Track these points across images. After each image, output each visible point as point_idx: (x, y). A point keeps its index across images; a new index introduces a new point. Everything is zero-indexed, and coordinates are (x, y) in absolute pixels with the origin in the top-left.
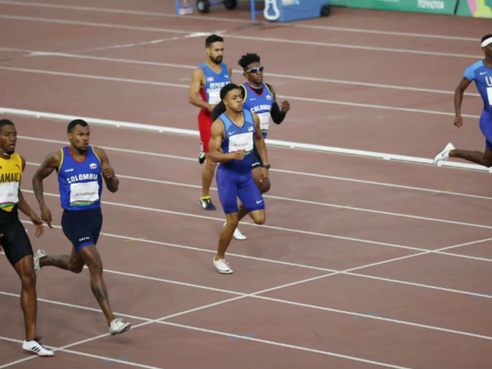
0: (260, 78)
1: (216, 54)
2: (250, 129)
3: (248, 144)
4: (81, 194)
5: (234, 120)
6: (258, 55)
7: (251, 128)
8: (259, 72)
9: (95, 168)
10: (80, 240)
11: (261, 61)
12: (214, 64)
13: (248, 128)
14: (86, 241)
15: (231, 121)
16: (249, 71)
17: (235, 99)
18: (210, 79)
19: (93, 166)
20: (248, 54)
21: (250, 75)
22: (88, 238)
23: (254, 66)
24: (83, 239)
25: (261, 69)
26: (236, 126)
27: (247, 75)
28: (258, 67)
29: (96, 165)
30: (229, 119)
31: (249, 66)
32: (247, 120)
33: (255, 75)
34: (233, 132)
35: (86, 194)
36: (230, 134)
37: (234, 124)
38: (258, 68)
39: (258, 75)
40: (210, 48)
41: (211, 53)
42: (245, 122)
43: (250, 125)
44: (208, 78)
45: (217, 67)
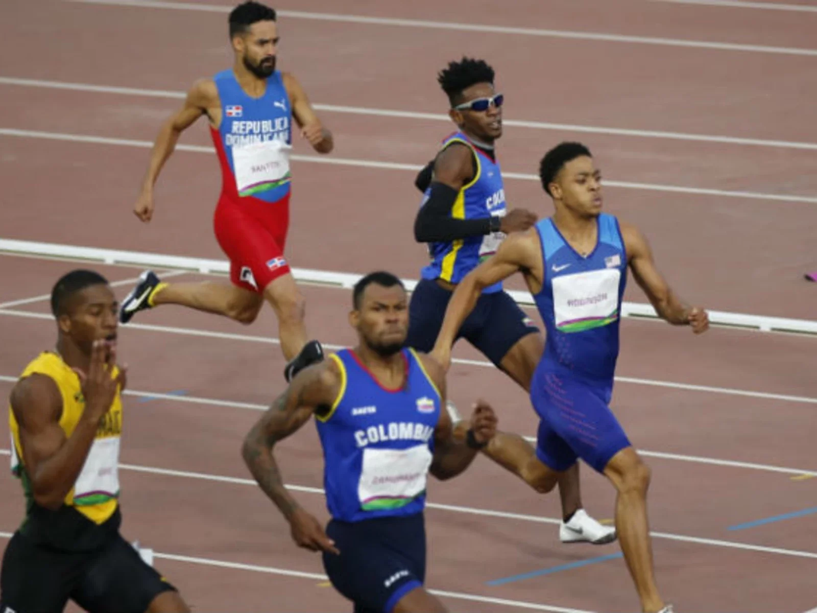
0: (496, 125)
1: (259, 53)
2: (610, 261)
3: (605, 296)
4: (388, 479)
5: (572, 239)
6: (489, 62)
7: (616, 260)
8: (494, 111)
9: (430, 410)
10: (388, 583)
11: (497, 79)
12: (249, 78)
13: (606, 259)
14: (402, 580)
15: (562, 238)
16: (469, 104)
17: (582, 182)
18: (234, 111)
19: (424, 404)
20: (465, 60)
21: (466, 117)
22: (405, 573)
23: (478, 93)
24: (393, 579)
25: (498, 101)
26: (574, 252)
27: (461, 116)
28: (490, 96)
29: (431, 402)
30: (559, 233)
31: (466, 93)
32: (605, 239)
33: (481, 115)
34: (563, 267)
35: (402, 478)
36: (556, 269)
37: (568, 246)
38: (491, 100)
39: (489, 116)
40: (244, 39)
41: (246, 49)
42: (599, 244)
43: (612, 251)
44: (228, 107)
45: (260, 83)
